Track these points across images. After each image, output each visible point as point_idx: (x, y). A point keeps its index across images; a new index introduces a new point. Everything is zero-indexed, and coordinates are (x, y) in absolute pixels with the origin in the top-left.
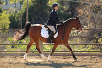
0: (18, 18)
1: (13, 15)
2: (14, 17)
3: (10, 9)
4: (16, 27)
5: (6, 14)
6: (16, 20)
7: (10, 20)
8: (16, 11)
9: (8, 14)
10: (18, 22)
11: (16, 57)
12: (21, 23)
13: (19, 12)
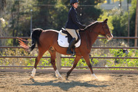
0: (124, 22)
1: (118, 18)
2: (118, 21)
3: (114, 9)
4: (122, 35)
5: (108, 16)
6: (122, 25)
7: (114, 25)
8: (122, 13)
9: (110, 17)
10: (124, 27)
11: (121, 76)
12: (128, 29)
13: (125, 13)
